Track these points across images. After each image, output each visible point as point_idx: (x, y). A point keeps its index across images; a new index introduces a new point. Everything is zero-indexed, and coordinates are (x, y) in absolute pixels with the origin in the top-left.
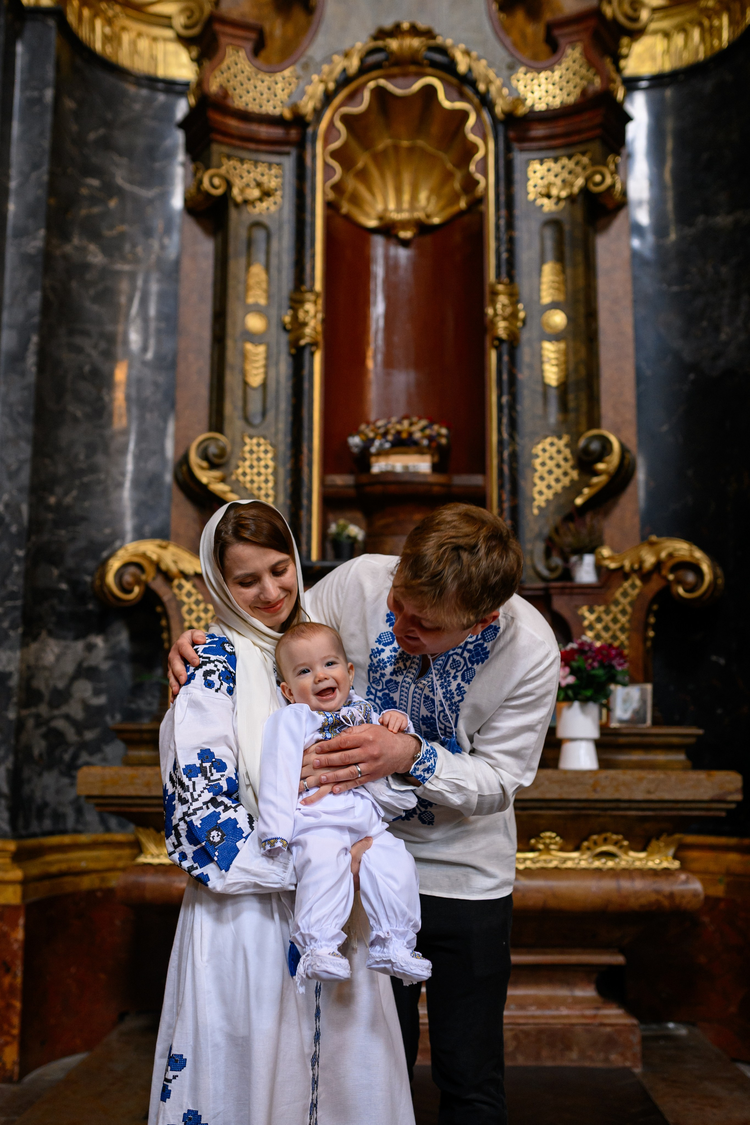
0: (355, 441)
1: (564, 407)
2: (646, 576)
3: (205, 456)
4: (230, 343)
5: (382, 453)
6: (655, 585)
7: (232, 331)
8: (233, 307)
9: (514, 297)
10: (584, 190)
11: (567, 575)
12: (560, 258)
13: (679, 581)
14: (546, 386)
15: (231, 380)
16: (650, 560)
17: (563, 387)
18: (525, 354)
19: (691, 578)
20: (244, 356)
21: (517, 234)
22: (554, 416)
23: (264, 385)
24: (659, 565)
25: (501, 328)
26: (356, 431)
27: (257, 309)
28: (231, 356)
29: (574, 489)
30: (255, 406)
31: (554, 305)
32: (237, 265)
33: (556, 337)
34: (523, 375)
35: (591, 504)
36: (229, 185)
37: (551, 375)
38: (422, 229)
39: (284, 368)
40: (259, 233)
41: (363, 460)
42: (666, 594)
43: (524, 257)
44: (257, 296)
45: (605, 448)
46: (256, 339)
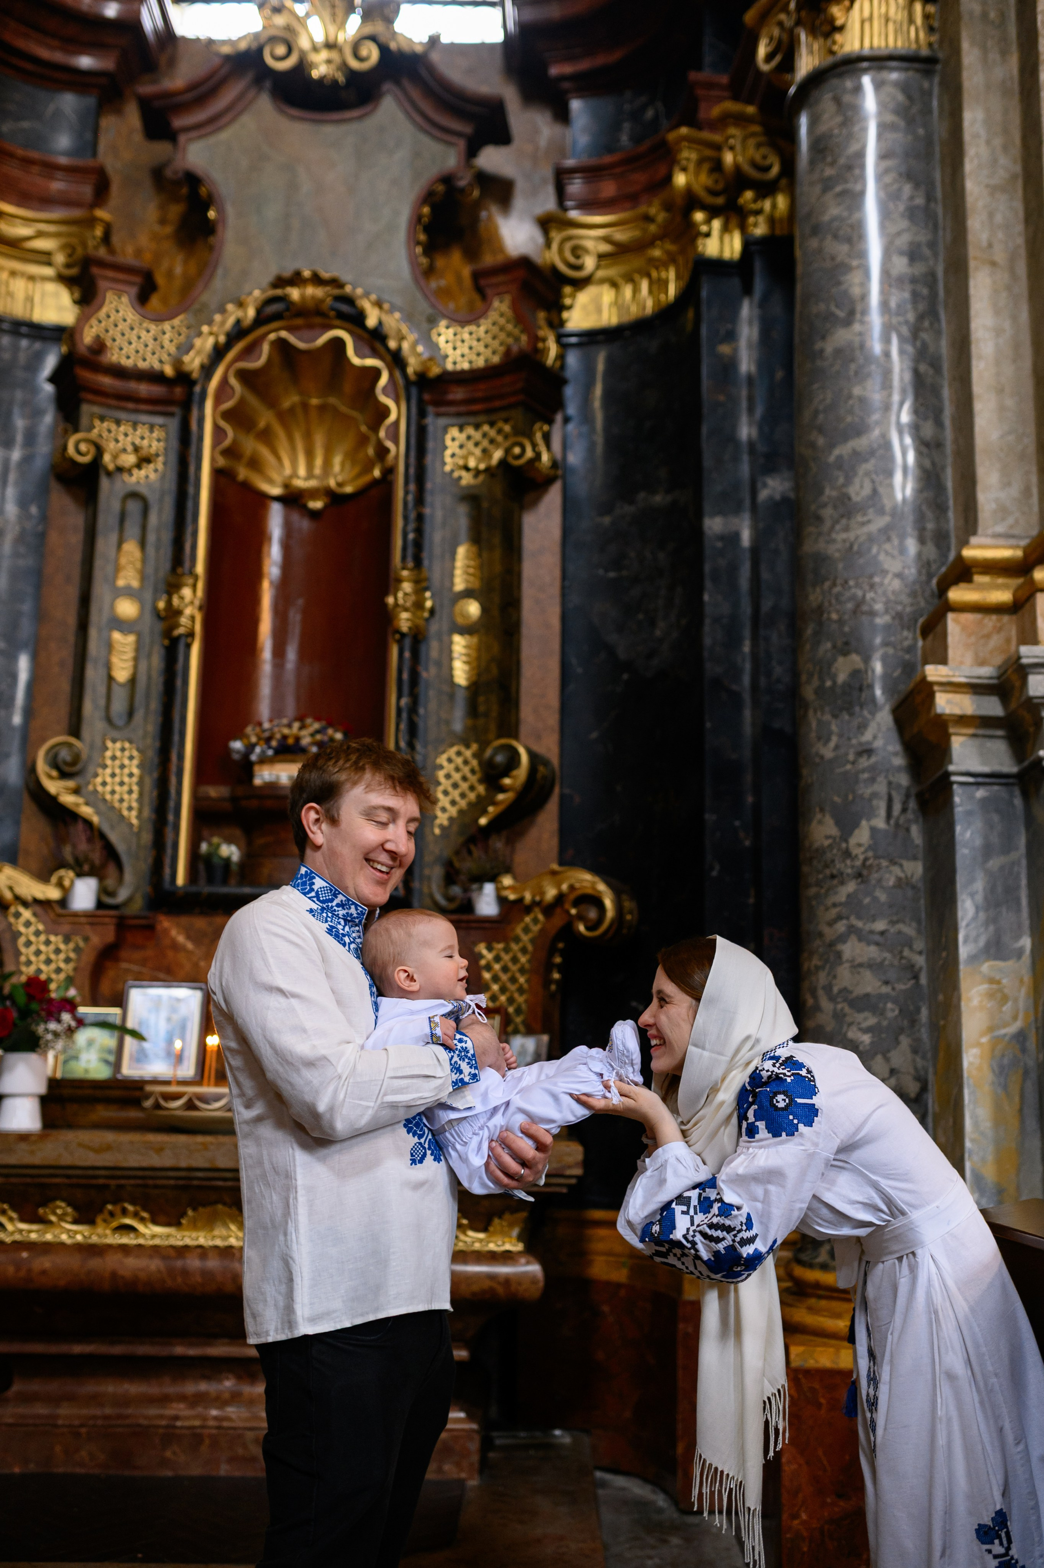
0: (237, 745)
1: (473, 710)
2: (549, 909)
3: (54, 763)
4: (93, 633)
5: (265, 761)
6: (558, 921)
7: (97, 618)
8: (100, 590)
9: (421, 585)
10: (503, 462)
11: (465, 907)
12: (476, 539)
13: (580, 917)
14: (454, 687)
15: (93, 675)
16: (551, 893)
17: (475, 688)
18: (433, 649)
19: (593, 914)
20: (109, 646)
21: (427, 511)
22: (460, 722)
23: (133, 681)
24: (560, 898)
25: (404, 621)
26: (239, 734)
27: (128, 592)
28: (94, 646)
29: (479, 806)
30: (121, 704)
31: (468, 594)
32: (105, 544)
33: (469, 629)
34: (428, 674)
35: (496, 825)
36: (99, 451)
37: (461, 673)
38: (335, 498)
39: (157, 661)
40: (133, 507)
41: (246, 768)
42: (567, 931)
43: (436, 537)
44: (128, 578)
45: (513, 760)
46: (124, 626)
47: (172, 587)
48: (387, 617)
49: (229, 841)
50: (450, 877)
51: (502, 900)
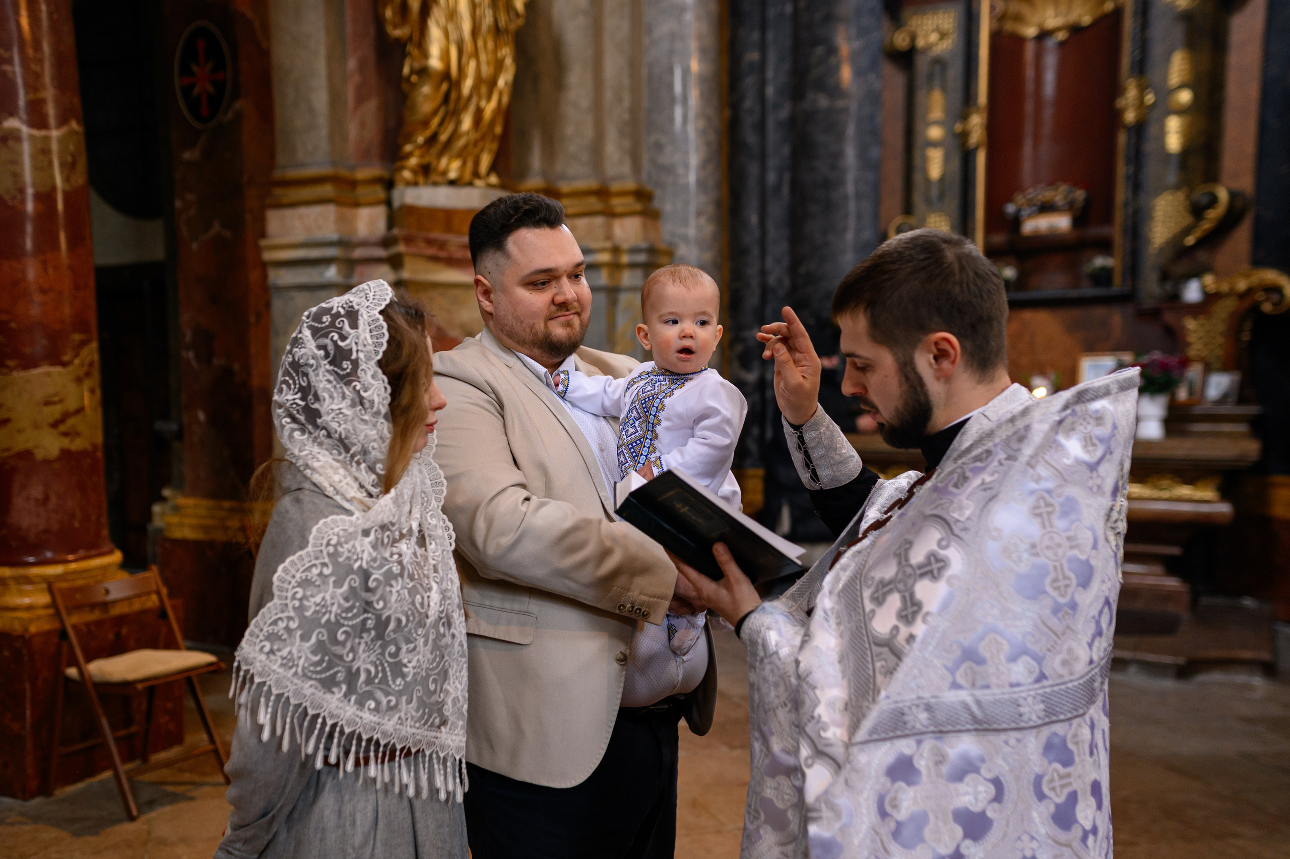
0: (1011, 208)
1: (1183, 167)
2: (1242, 296)
4: (916, 151)
5: (1030, 216)
6: (1247, 303)
7: (918, 142)
8: (919, 125)
9: (1143, 88)
11: (1175, 297)
12: (1190, 46)
13: (1267, 299)
14: (1167, 156)
15: (918, 178)
16: (1242, 285)
17: (1186, 153)
18: (1152, 130)
19: (1275, 298)
20: (925, 159)
21: (1150, 32)
22: (1172, 177)
23: (942, 179)
24: (1250, 291)
25: (1130, 116)
26: (1010, 199)
27: (936, 123)
28: (917, 161)
29: (1187, 231)
30: (934, 192)
31: (1182, 86)
32: (920, 96)
33: (1181, 112)
34: (1149, 147)
35: (1200, 243)
36: (913, 38)
37: (1174, 141)
38: (1075, 30)
39: (956, 164)
40: (937, 69)
41: (1016, 222)
42: (1255, 308)
43: (1157, 50)
44: (937, 113)
45: (1213, 201)
46: (934, 144)
47: (964, 117)
48: (1116, 115)
49: (1008, 264)
50: (1165, 276)
51: (1204, 289)
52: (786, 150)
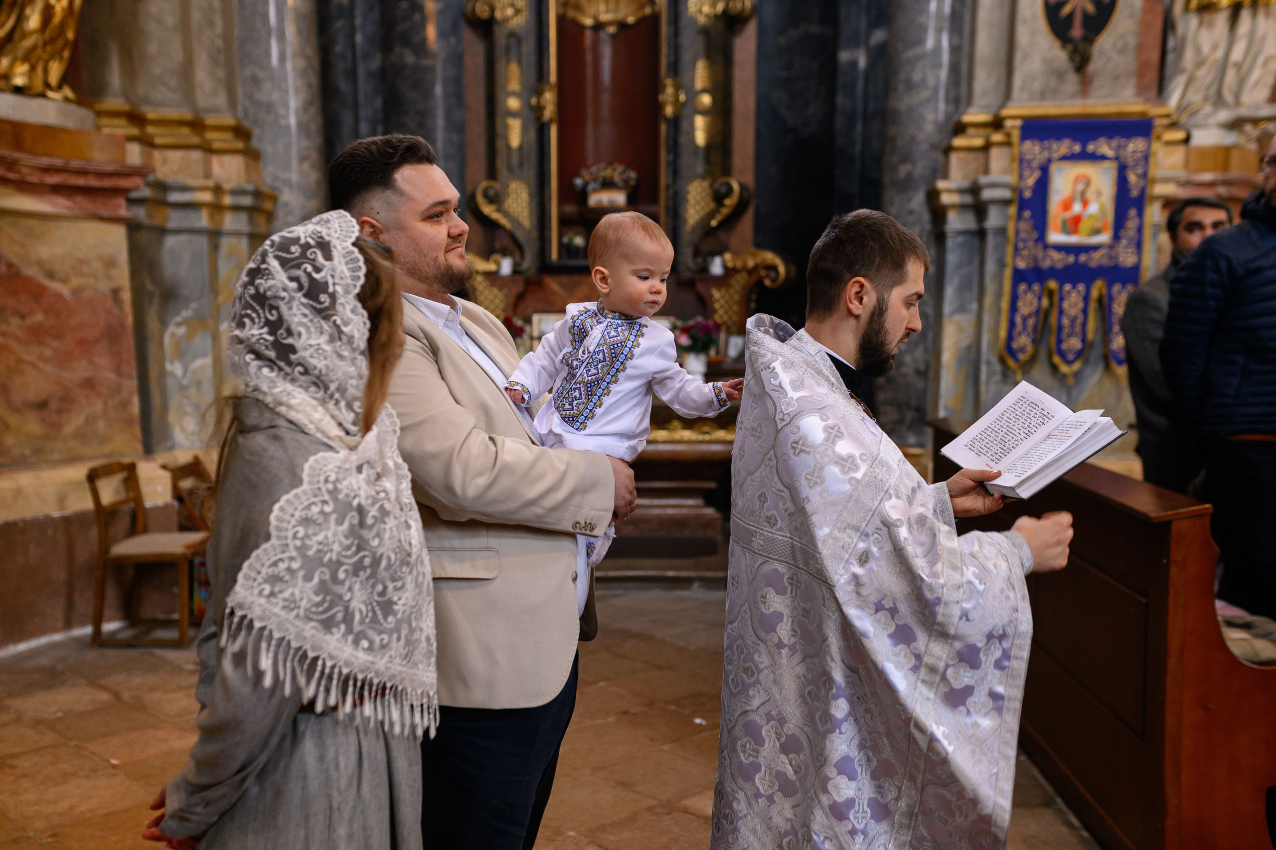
0: (578, 182)
1: (708, 160)
2: (751, 272)
3: (486, 195)
4: (499, 121)
5: (595, 191)
6: (754, 278)
7: (499, 111)
8: (500, 94)
9: (678, 88)
10: (725, 12)
11: (704, 270)
12: (709, 57)
13: (768, 276)
14: (696, 147)
15: (500, 145)
16: (751, 263)
17: (709, 147)
18: (685, 125)
19: (773, 274)
20: (506, 127)
21: (681, 42)
22: (700, 168)
23: (521, 147)
24: (756, 267)
25: (669, 110)
26: (578, 174)
27: (514, 94)
28: (499, 129)
29: (711, 215)
30: (515, 160)
31: (704, 91)
32: (500, 66)
33: (704, 113)
34: (683, 139)
35: (721, 225)
36: (492, 9)
37: (700, 138)
38: (623, 26)
39: (532, 135)
40: (513, 41)
41: (582, 196)
42: (760, 283)
43: (686, 56)
44: (514, 85)
45: (730, 190)
46: (514, 114)
47: (539, 93)
48: (658, 107)
49: (578, 234)
50: (697, 253)
51: (725, 267)
52: (378, 102)
